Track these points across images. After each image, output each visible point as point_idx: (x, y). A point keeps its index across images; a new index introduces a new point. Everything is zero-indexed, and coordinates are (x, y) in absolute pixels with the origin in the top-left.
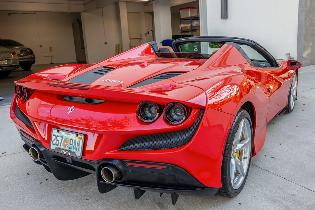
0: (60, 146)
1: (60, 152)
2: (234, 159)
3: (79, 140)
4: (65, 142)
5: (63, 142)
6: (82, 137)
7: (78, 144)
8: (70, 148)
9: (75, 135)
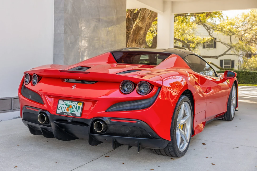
0: (64, 111)
1: (64, 114)
2: (179, 131)
3: (79, 106)
4: (69, 108)
5: (66, 108)
6: (82, 103)
7: (79, 108)
8: (72, 111)
9: (76, 103)
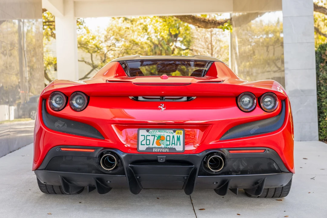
0: (153, 145)
1: (154, 151)
5: (155, 141)
6: (182, 132)
7: (178, 139)
8: (167, 145)
9: (172, 131)
